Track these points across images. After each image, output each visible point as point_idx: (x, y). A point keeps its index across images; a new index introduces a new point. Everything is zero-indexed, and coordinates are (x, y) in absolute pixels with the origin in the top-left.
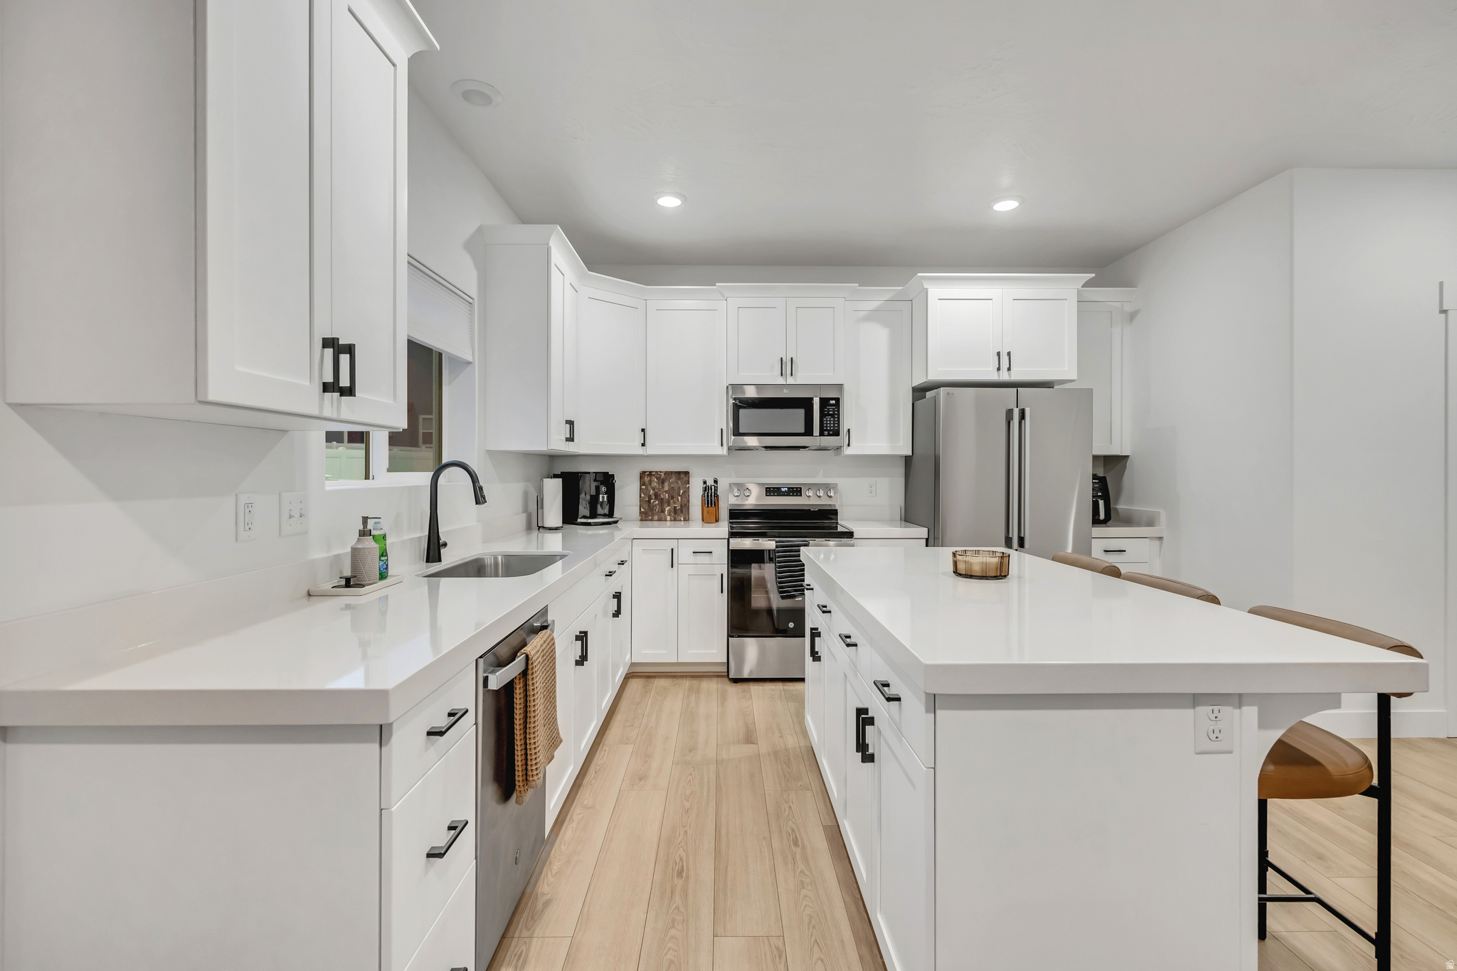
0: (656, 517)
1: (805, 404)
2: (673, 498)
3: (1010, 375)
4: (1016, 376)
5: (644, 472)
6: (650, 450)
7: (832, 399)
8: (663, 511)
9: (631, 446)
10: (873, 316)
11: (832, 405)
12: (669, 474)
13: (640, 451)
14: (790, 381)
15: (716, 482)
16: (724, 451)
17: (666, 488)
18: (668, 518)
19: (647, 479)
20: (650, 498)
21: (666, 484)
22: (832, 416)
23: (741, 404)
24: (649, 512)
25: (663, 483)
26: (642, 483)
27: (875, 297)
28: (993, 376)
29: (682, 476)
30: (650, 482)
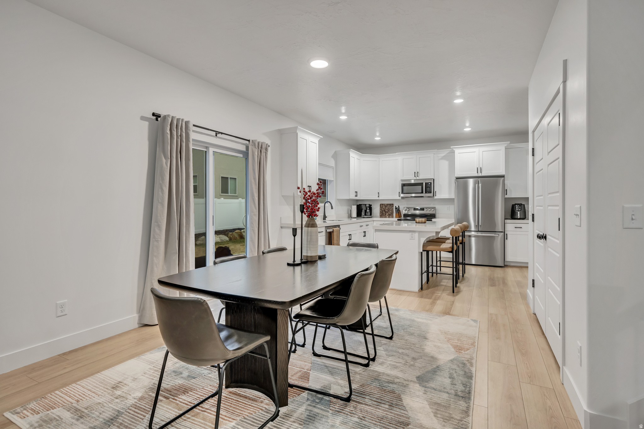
0: (384, 216)
1: (421, 184)
2: (388, 211)
3: (481, 174)
4: (483, 174)
5: (381, 204)
6: (380, 198)
7: (429, 183)
8: (386, 215)
9: (376, 197)
10: (443, 158)
11: (429, 184)
12: (387, 204)
13: (378, 198)
14: (418, 178)
15: (399, 207)
16: (400, 198)
17: (387, 208)
18: (387, 217)
19: (382, 206)
20: (382, 211)
21: (387, 207)
22: (429, 188)
23: (403, 185)
24: (383, 214)
25: (386, 207)
26: (381, 207)
27: (444, 153)
28: (476, 175)
29: (391, 205)
30: (383, 207)
